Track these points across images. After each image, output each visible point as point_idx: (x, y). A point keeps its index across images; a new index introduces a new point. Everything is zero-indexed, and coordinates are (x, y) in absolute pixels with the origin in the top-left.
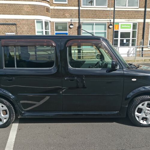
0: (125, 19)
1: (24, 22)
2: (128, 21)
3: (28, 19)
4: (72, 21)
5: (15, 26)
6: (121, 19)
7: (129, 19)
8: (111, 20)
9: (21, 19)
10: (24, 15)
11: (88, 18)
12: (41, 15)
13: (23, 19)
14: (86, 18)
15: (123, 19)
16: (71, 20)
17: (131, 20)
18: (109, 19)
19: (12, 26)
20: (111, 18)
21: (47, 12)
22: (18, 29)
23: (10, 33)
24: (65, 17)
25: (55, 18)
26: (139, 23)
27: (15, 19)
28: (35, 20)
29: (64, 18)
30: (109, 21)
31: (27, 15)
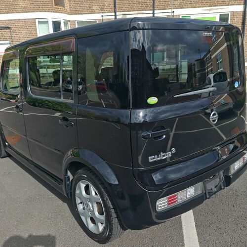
0: (203, 7)
1: (21, 24)
2: (210, 10)
3: (25, 19)
4: (104, 18)
5: (9, 30)
6: (195, 7)
7: (212, 6)
8: (173, 12)
9: (16, 20)
10: (20, 13)
11: (131, 11)
12: (45, 11)
13: (19, 20)
14: (128, 11)
15: (199, 7)
16: (102, 16)
17: (216, 9)
18: (170, 10)
19: (5, 30)
20: (174, 9)
21: (55, 6)
22: (14, 35)
23: (3, 40)
24: (93, 12)
25: (76, 14)
26: (233, 13)
27: (8, 20)
28: (37, 20)
29: (91, 13)
30: (170, 14)
31: (24, 12)
